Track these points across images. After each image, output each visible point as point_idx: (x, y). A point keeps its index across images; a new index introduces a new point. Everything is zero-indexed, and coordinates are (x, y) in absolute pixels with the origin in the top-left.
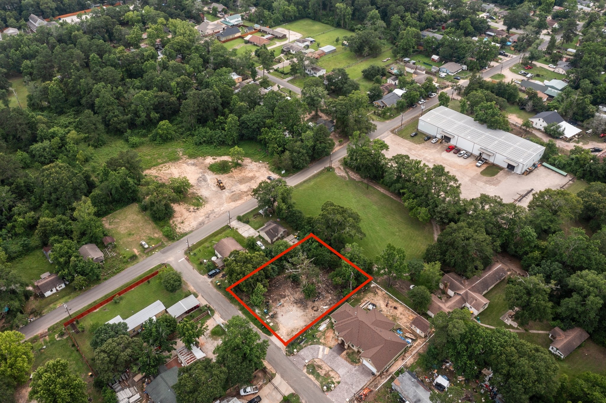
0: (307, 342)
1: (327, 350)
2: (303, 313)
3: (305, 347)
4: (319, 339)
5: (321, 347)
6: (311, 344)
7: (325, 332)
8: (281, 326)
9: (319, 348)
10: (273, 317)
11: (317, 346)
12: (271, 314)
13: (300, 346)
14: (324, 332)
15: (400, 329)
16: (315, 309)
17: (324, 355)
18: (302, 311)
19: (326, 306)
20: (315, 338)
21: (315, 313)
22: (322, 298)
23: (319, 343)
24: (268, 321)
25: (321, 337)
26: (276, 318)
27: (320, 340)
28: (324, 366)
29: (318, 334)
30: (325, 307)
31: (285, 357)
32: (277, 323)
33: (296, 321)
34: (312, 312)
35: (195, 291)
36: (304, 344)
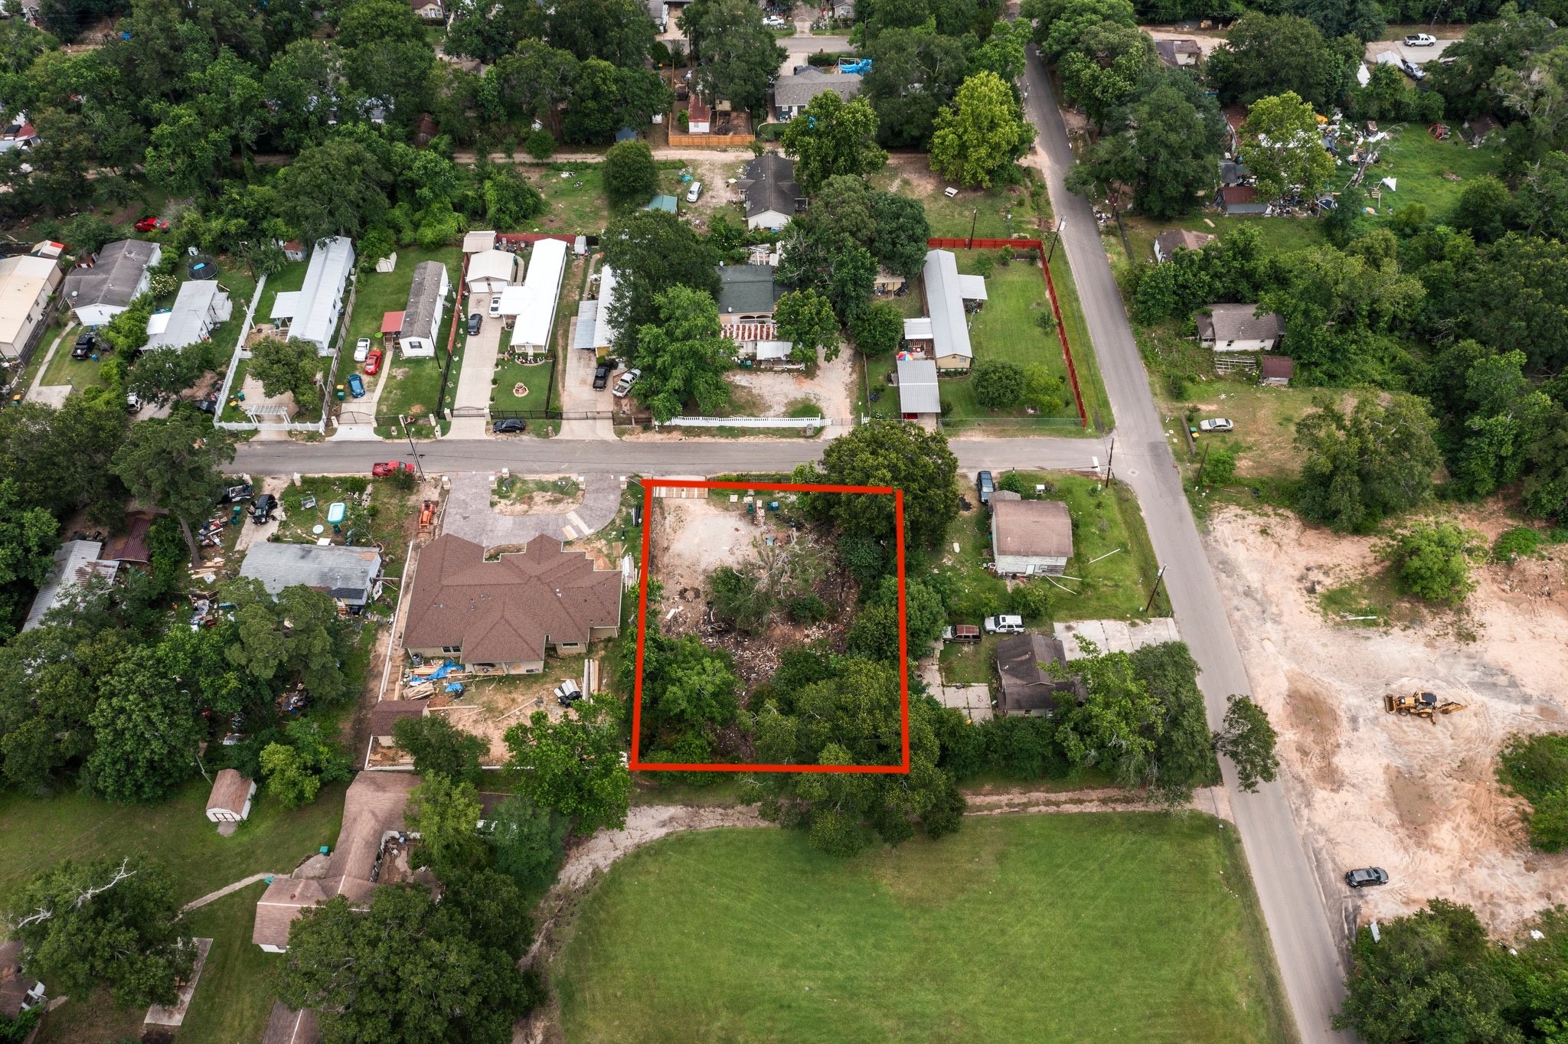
0: (627, 520)
1: (571, 534)
2: (703, 566)
3: (620, 511)
4: (609, 542)
5: (588, 531)
6: (613, 521)
7: (614, 563)
8: (712, 511)
9: (590, 527)
10: (750, 513)
11: (599, 526)
12: (761, 513)
13: (631, 506)
14: (613, 561)
15: (458, 695)
16: (690, 595)
17: (567, 522)
18: (712, 568)
19: (675, 618)
20: (618, 539)
21: (679, 588)
22: (703, 628)
23: (601, 534)
24: (748, 500)
25: (611, 547)
26: (743, 516)
27: (603, 542)
28: (549, 508)
29: (619, 548)
30: (672, 612)
31: (635, 469)
32: (727, 509)
33: (697, 540)
34: (685, 583)
35: (963, 439)
36: (629, 514)
